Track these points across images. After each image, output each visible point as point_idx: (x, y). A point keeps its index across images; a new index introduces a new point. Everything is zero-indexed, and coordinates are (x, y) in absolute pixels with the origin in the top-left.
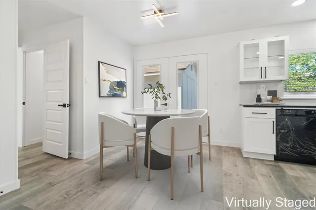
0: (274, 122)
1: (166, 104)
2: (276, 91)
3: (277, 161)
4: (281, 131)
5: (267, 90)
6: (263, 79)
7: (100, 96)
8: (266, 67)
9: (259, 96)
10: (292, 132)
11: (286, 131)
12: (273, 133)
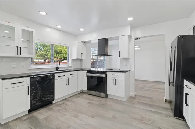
0: (29, 87)
3: (30, 113)
4: (33, 92)
6: (18, 56)
8: (20, 47)
10: (39, 90)
11: (36, 91)
12: (28, 95)
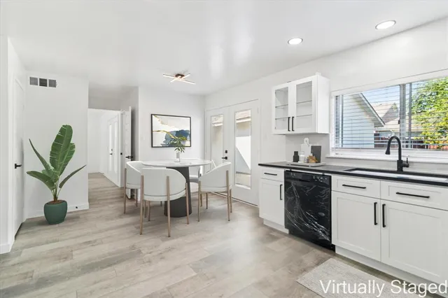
1: (226, 158)
2: (320, 147)
5: (311, 145)
7: (152, 147)
9: (296, 153)
